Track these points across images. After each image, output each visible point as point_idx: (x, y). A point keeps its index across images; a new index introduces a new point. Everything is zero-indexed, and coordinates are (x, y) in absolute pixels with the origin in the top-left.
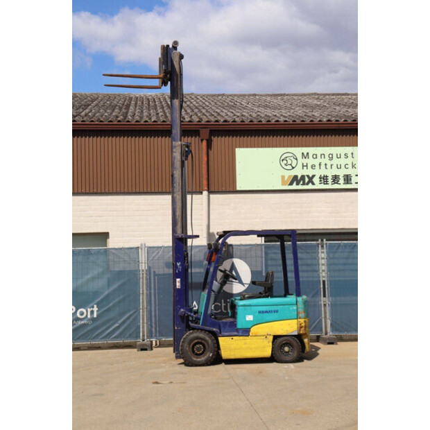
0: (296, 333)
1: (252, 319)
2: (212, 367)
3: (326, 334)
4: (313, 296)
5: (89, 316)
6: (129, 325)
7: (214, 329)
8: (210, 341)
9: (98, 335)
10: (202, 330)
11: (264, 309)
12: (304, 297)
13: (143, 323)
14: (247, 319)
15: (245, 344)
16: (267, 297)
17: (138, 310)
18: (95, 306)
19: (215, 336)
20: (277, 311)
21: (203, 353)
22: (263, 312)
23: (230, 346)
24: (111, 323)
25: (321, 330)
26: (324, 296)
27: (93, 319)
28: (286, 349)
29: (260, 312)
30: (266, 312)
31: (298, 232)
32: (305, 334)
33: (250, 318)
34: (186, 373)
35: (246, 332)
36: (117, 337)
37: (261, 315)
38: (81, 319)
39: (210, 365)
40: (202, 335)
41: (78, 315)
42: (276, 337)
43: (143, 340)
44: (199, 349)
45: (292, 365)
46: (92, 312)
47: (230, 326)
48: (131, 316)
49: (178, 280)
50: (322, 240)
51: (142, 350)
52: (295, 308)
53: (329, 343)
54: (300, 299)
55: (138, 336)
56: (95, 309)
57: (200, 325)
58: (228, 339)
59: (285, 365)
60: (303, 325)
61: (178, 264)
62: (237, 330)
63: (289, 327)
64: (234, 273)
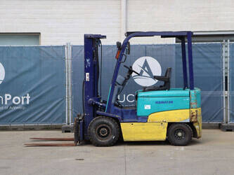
0: (188, 121)
1: (150, 108)
2: (114, 147)
3: (227, 123)
4: (216, 90)
5: (23, 103)
6: (56, 111)
7: (117, 116)
8: (113, 126)
9: (31, 118)
10: (106, 116)
11: (161, 99)
12: (197, 90)
13: (68, 110)
14: (146, 108)
15: (143, 129)
16: (165, 90)
17: (64, 99)
18: (28, 95)
19: (118, 122)
20: (172, 102)
21: (107, 135)
22: (160, 102)
23: (130, 130)
24: (42, 108)
25: (223, 119)
26: (226, 90)
27: (26, 106)
28: (180, 134)
29: (157, 102)
30: (162, 102)
31: (194, 34)
32: (196, 122)
33: (148, 107)
34: (89, 152)
35: (144, 119)
36: (45, 121)
37: (158, 105)
38: (16, 105)
39: (113, 146)
40: (105, 121)
41: (14, 102)
42: (170, 124)
43: (69, 124)
44: (103, 132)
45: (182, 148)
46: (25, 100)
47: (131, 114)
48: (58, 103)
49: (87, 74)
50: (226, 41)
51: (66, 132)
52: (188, 99)
53: (228, 130)
54: (192, 92)
55: (64, 121)
56: (28, 97)
57: (105, 113)
58: (129, 124)
59: (177, 148)
60: (195, 114)
61: (88, 61)
62: (137, 117)
63: (182, 116)
64: (146, 69)
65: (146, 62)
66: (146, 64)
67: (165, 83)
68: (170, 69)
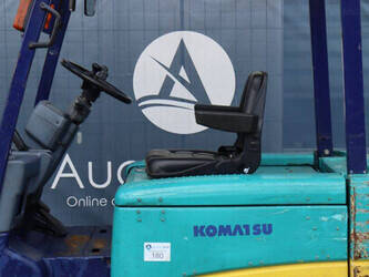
1: (167, 257)
14: (148, 256)
16: (237, 169)
20: (268, 229)
22: (211, 231)
29: (198, 231)
30: (225, 230)
52: (340, 217)
64: (183, 73)
65: (182, 50)
66: (182, 57)
67: (242, 136)
68: (263, 77)
